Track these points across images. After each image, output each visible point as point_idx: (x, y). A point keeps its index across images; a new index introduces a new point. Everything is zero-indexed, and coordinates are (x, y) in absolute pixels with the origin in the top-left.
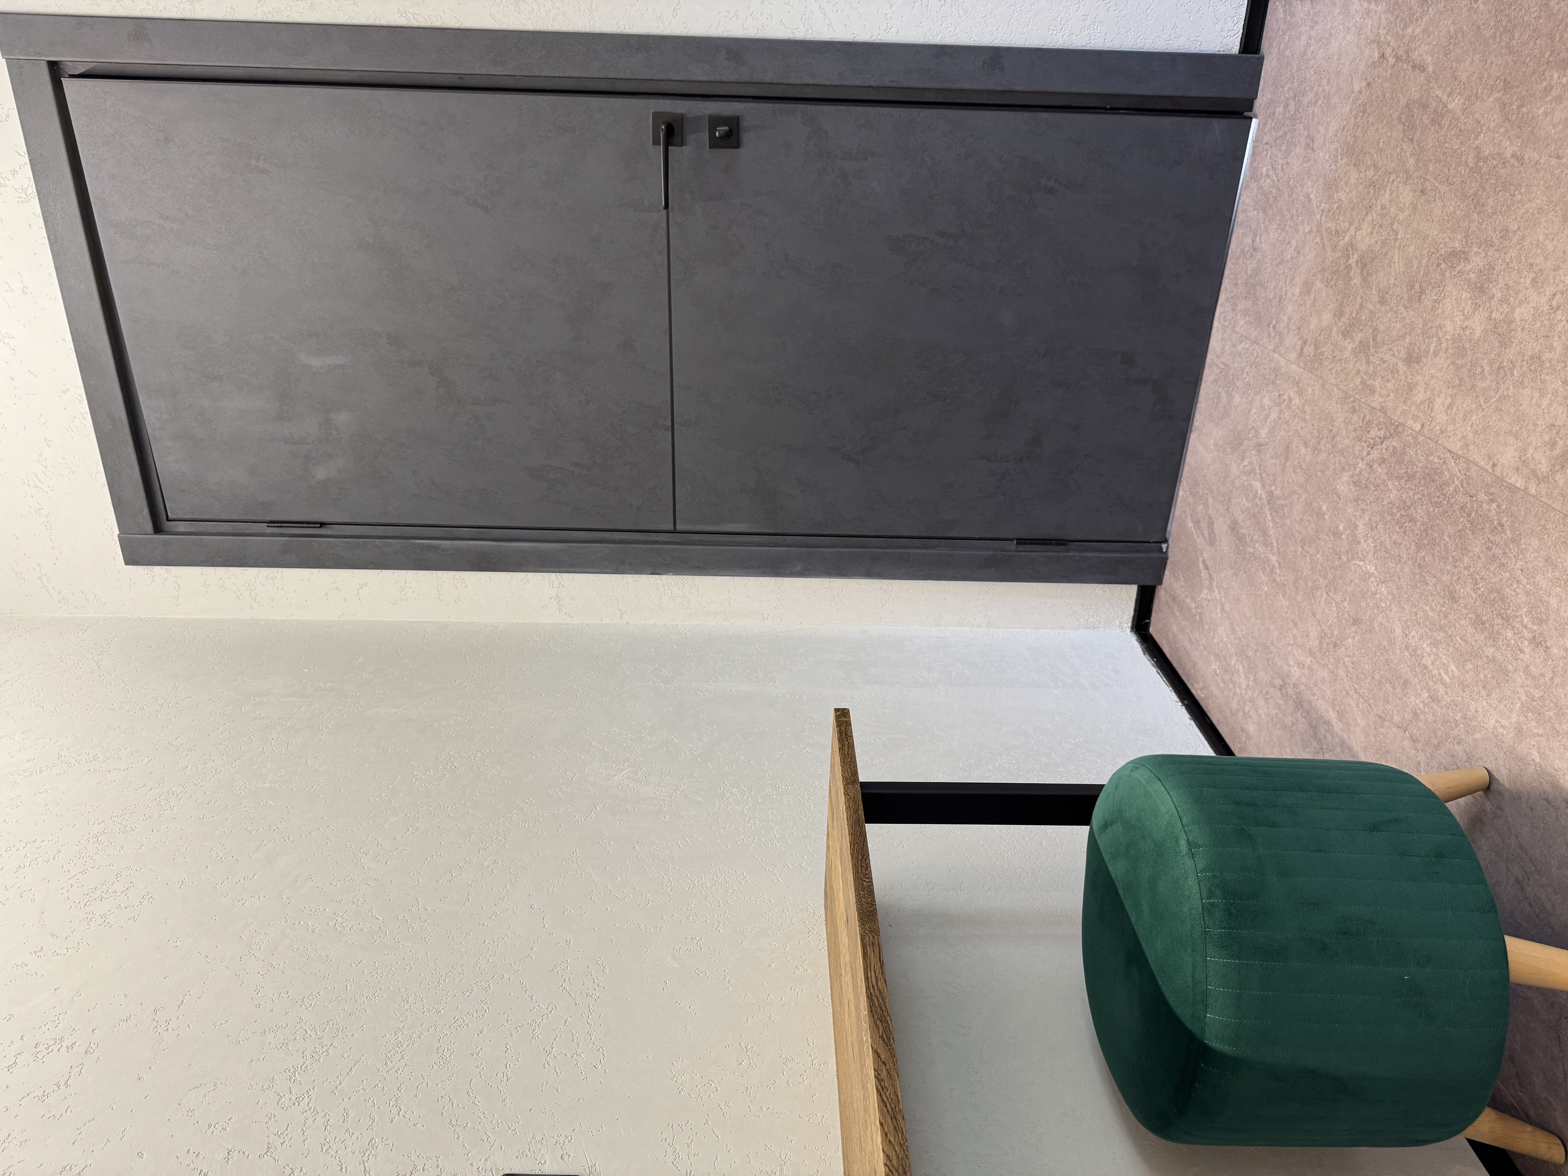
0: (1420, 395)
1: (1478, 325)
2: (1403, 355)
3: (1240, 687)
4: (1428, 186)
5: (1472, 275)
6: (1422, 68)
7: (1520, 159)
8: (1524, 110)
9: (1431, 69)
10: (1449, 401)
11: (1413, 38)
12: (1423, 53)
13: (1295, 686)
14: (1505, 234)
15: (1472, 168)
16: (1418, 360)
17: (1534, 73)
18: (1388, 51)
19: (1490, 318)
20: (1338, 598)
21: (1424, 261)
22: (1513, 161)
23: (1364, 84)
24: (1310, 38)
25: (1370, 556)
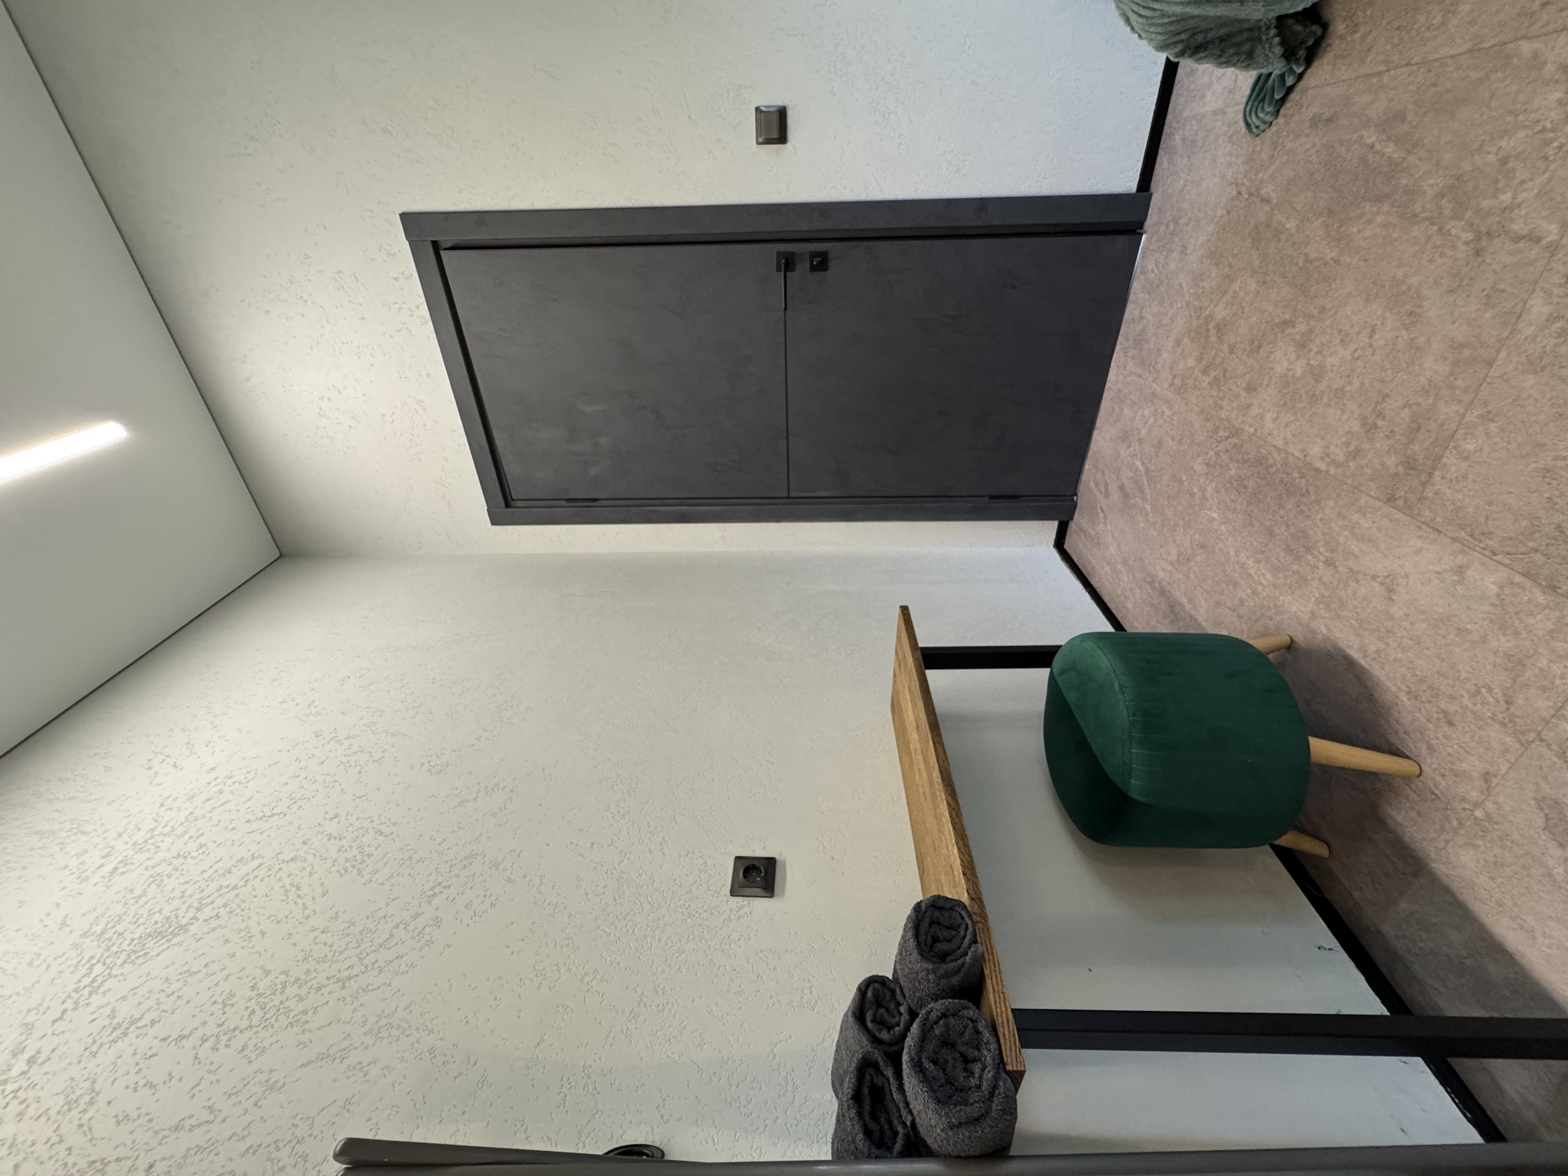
0: (1255, 411)
1: (1299, 368)
2: (1244, 385)
3: (1123, 581)
4: (1268, 278)
5: (1296, 336)
6: (1268, 201)
7: (1337, 261)
8: (1343, 229)
9: (1274, 201)
10: (1275, 415)
11: (1261, 181)
12: (1269, 190)
13: (1160, 582)
15: (1300, 268)
16: (1255, 390)
17: (1352, 204)
18: (1243, 190)
20: (1192, 532)
21: (1263, 327)
22: (1332, 263)
23: (1225, 212)
24: (1187, 181)
25: (1215, 508)
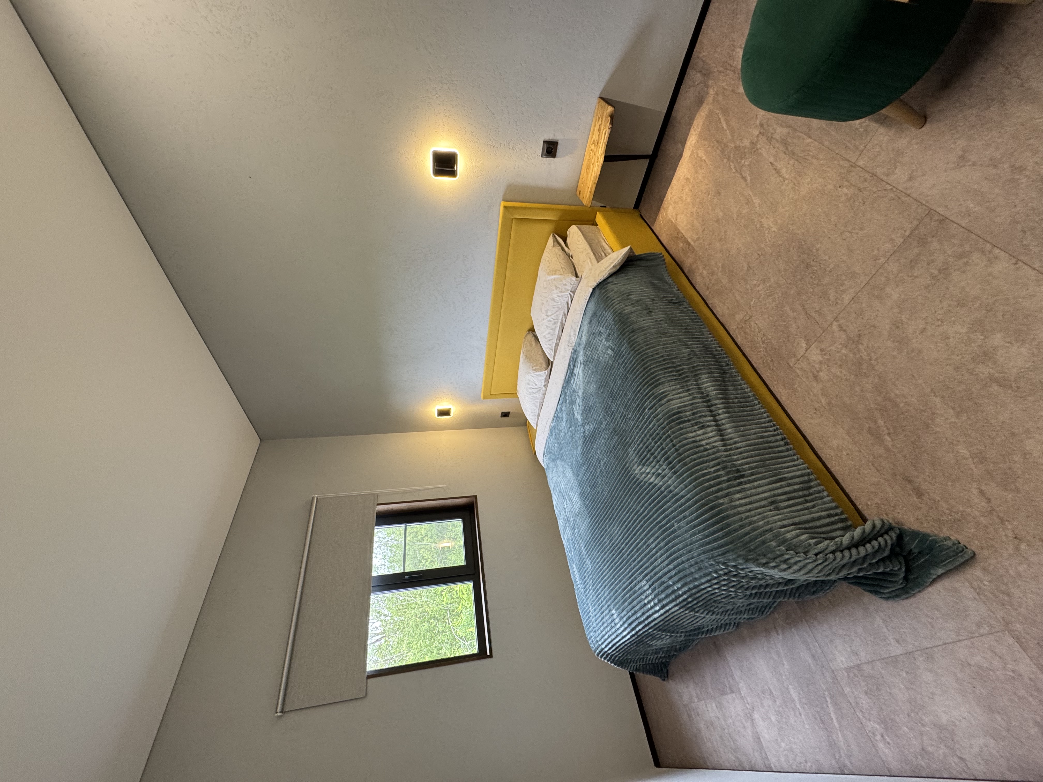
14: (957, 369)
19: (986, 337)
